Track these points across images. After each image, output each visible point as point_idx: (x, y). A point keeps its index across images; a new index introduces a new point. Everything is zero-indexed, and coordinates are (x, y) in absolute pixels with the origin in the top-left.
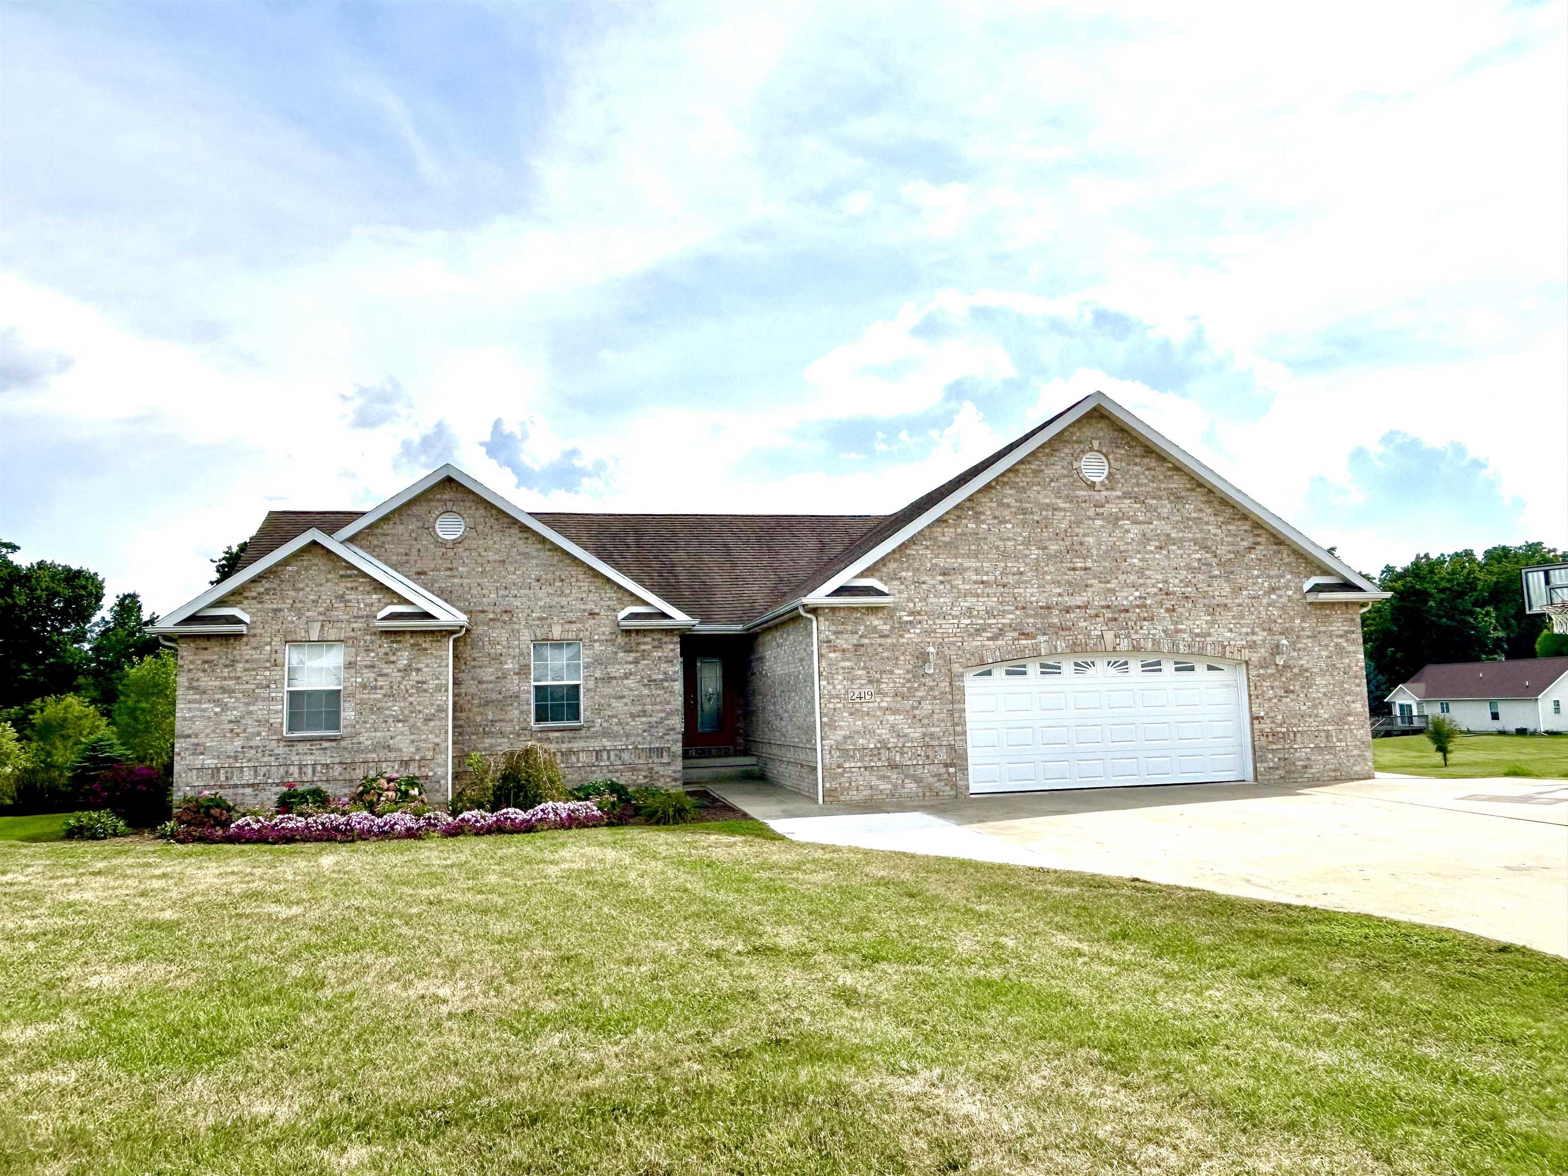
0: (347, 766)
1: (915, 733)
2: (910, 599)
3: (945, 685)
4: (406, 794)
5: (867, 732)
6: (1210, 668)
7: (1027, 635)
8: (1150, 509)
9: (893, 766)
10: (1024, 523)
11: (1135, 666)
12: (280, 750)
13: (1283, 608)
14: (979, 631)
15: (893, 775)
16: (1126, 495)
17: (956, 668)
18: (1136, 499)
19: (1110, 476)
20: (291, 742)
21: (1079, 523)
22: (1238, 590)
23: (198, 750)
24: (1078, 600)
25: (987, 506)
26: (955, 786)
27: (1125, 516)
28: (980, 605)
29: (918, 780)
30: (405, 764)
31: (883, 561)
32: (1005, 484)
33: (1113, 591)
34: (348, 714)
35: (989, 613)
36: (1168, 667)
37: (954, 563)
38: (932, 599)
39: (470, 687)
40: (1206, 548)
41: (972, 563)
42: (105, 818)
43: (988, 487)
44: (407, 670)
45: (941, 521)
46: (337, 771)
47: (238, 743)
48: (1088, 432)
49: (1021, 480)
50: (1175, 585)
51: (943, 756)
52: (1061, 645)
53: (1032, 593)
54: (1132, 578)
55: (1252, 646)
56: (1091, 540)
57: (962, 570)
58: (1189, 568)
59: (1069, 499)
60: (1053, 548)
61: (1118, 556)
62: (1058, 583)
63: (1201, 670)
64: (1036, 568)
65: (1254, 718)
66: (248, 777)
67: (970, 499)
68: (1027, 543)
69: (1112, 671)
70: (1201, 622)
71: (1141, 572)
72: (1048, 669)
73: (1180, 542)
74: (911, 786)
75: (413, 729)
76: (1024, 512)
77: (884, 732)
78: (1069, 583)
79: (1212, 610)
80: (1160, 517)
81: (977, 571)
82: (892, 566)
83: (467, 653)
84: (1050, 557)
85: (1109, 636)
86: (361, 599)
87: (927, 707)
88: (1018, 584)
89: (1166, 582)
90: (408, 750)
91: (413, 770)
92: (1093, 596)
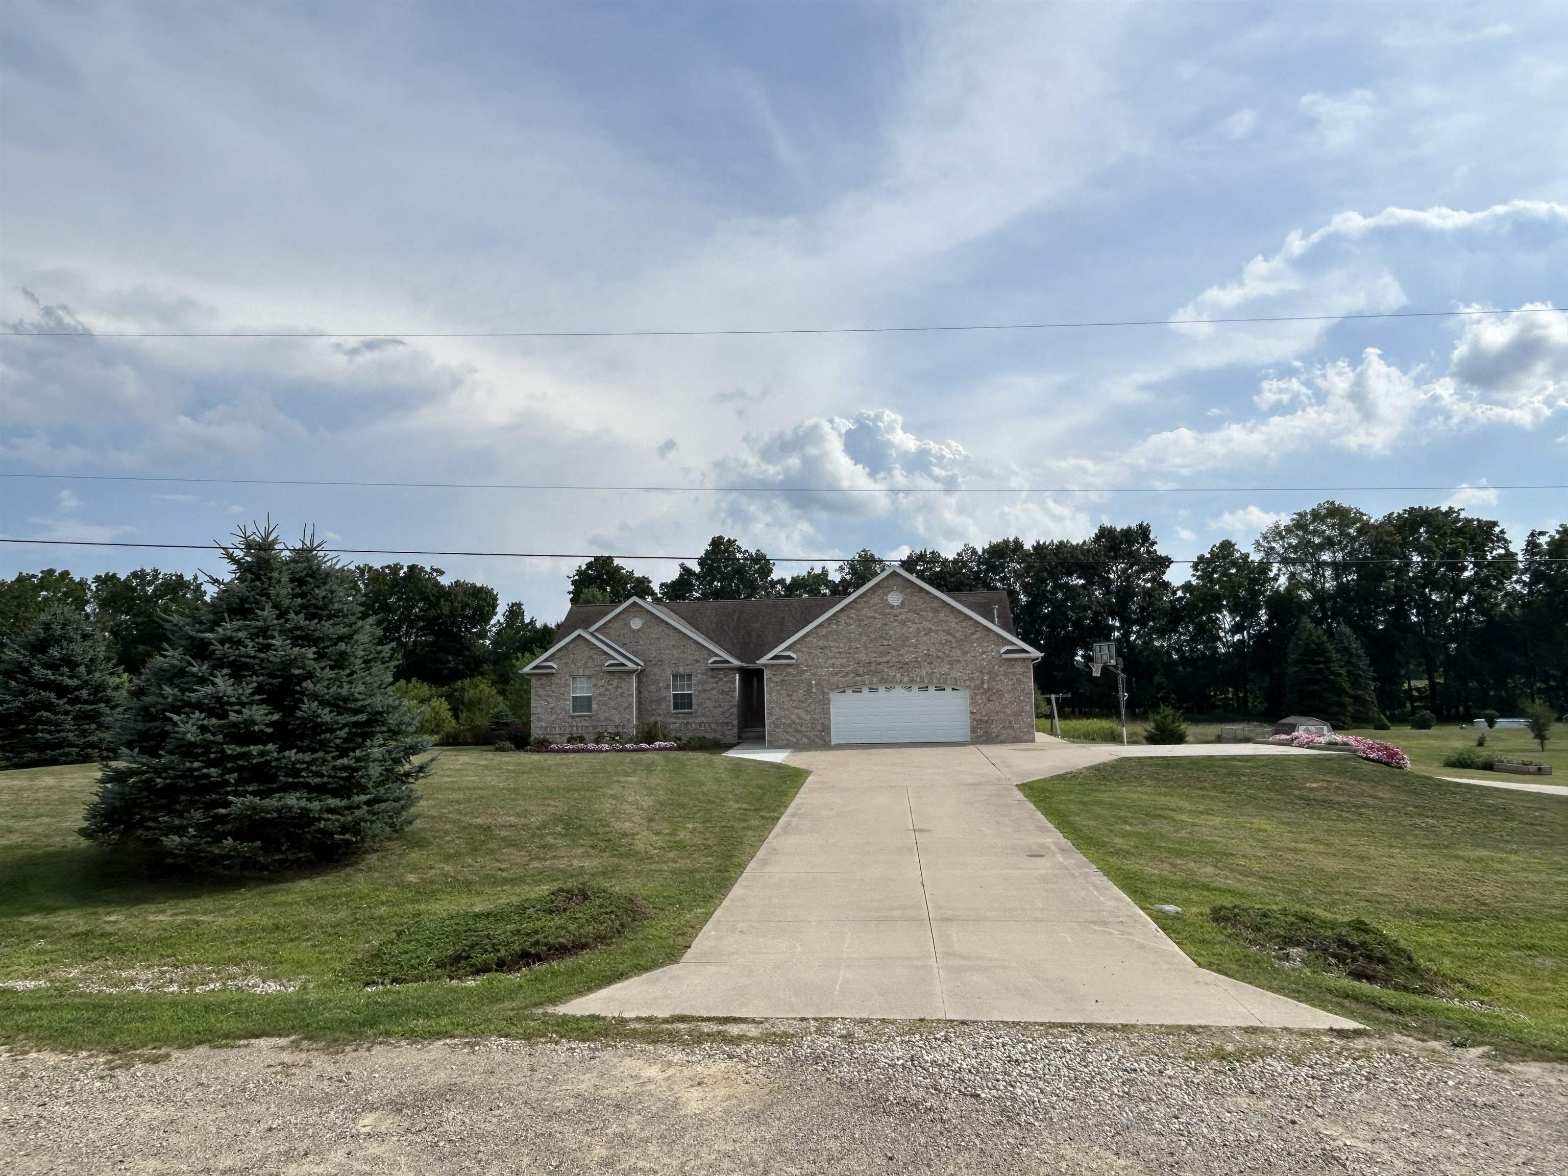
0: (594, 727)
1: (807, 718)
2: (806, 660)
3: (821, 697)
4: (614, 739)
5: (785, 717)
6: (953, 689)
7: (859, 675)
8: (922, 617)
9: (798, 731)
10: (859, 626)
11: (915, 688)
12: (570, 720)
13: (989, 662)
14: (836, 674)
15: (798, 735)
16: (910, 611)
17: (826, 690)
18: (914, 612)
19: (902, 603)
20: (573, 717)
21: (886, 625)
22: (964, 653)
23: (540, 720)
24: (885, 659)
25: (843, 618)
26: (824, 740)
27: (909, 620)
28: (838, 662)
29: (808, 738)
30: (617, 727)
31: (795, 643)
32: (851, 608)
33: (902, 655)
34: (595, 706)
35: (842, 666)
36: (932, 689)
37: (826, 644)
38: (816, 660)
39: (645, 694)
40: (950, 634)
41: (836, 644)
42: (508, 744)
43: (842, 610)
44: (617, 688)
45: (820, 625)
46: (591, 729)
47: (554, 717)
48: (891, 582)
49: (859, 606)
50: (933, 651)
51: (819, 727)
52: (875, 680)
53: (862, 657)
54: (912, 649)
55: (971, 679)
56: (891, 632)
57: (830, 647)
58: (940, 643)
59: (881, 613)
60: (873, 636)
61: (904, 639)
62: (875, 652)
63: (949, 690)
64: (865, 645)
65: (972, 713)
66: (558, 731)
67: (834, 615)
68: (861, 634)
69: (904, 691)
70: (946, 668)
71: (916, 646)
72: (873, 690)
73: (936, 632)
74: (805, 740)
75: (619, 712)
76: (860, 620)
77: (793, 717)
78: (881, 652)
79: (951, 663)
80: (927, 620)
81: (837, 647)
82: (799, 646)
83: (644, 679)
84: (871, 640)
85: (899, 675)
86: (599, 658)
87: (813, 707)
88: (855, 653)
89: (928, 650)
90: (618, 721)
91: (620, 730)
92: (892, 657)
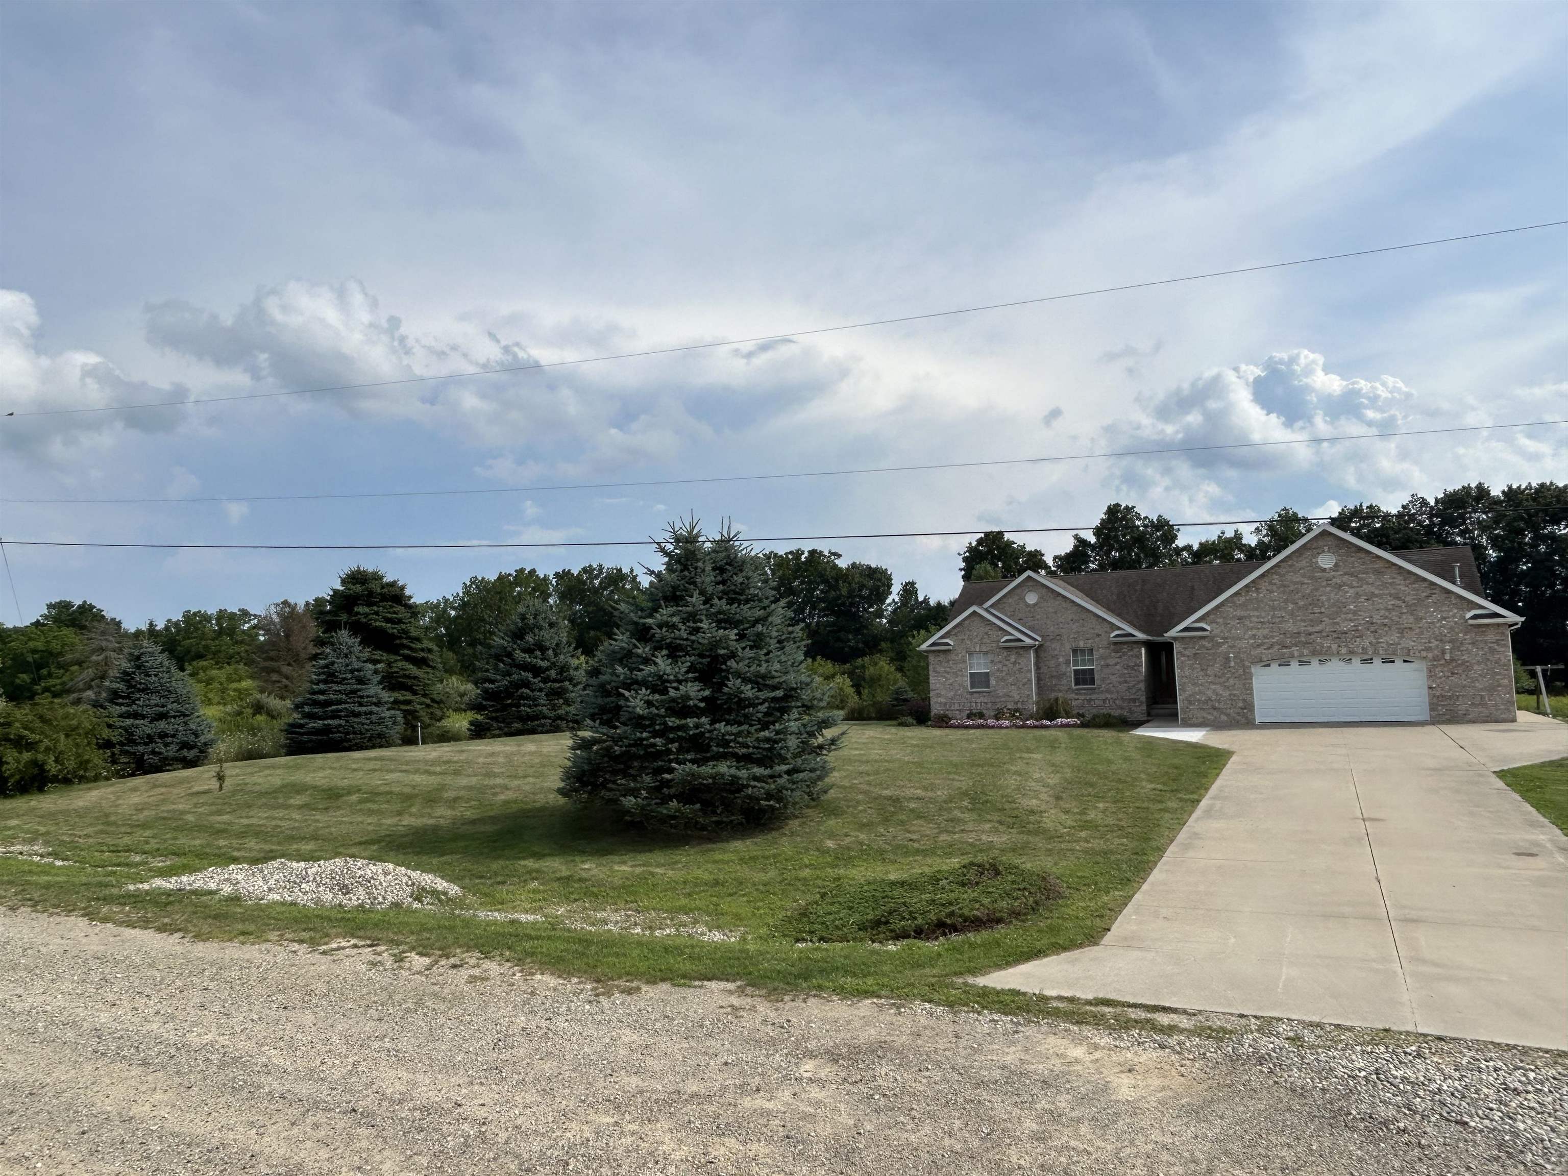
0: (994, 703)
1: (1226, 694)
2: (1222, 632)
3: (1241, 671)
4: (1013, 715)
5: (1200, 693)
6: (1405, 661)
7: (1286, 647)
8: (1360, 580)
9: (1214, 708)
10: (1284, 592)
11: (1356, 661)
12: (968, 696)
13: (1452, 628)
14: (1259, 646)
15: (1215, 713)
16: (1346, 574)
17: (1247, 663)
18: (1352, 575)
19: (1336, 565)
20: (972, 693)
21: (1317, 590)
22: (1419, 619)
23: (939, 695)
24: (1317, 629)
25: (1264, 585)
26: (1247, 718)
27: (1345, 584)
28: (1260, 633)
29: (1228, 715)
30: (1016, 703)
31: (1207, 614)
32: (1273, 573)
33: (1338, 623)
34: (993, 682)
35: (1265, 637)
36: (1377, 662)
37: (1243, 613)
38: (1233, 631)
39: (1044, 670)
40: (1399, 598)
41: (1256, 613)
42: (910, 720)
43: (1263, 576)
44: (1014, 663)
45: (1237, 594)
46: (989, 706)
47: (952, 693)
48: (1321, 543)
49: (1282, 571)
50: (1377, 619)
51: (1241, 704)
52: (1306, 652)
53: (1289, 626)
54: (1350, 616)
55: (1428, 649)
56: (1324, 598)
57: (1250, 617)
58: (1387, 609)
59: (1311, 578)
60: (1301, 603)
61: (1341, 606)
62: (1304, 621)
63: (1399, 663)
64: (1292, 614)
65: (1430, 688)
66: (957, 707)
67: (1253, 581)
68: (1286, 601)
69: (1342, 664)
70: (1394, 637)
71: (1355, 613)
72: (1302, 663)
73: (1380, 596)
74: (1224, 718)
75: (1019, 688)
76: (1285, 586)
77: (1209, 693)
78: (1311, 620)
79: (1402, 631)
80: (1368, 584)
81: (1258, 617)
82: (1212, 616)
83: (1042, 655)
84: (1300, 608)
85: (1334, 647)
86: (994, 634)
87: (1231, 681)
88: (1281, 622)
89: (1371, 617)
90: (1017, 697)
91: (1020, 706)
92: (1326, 625)
